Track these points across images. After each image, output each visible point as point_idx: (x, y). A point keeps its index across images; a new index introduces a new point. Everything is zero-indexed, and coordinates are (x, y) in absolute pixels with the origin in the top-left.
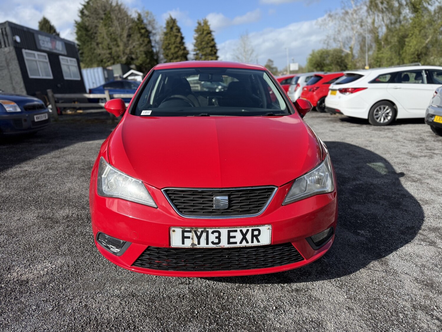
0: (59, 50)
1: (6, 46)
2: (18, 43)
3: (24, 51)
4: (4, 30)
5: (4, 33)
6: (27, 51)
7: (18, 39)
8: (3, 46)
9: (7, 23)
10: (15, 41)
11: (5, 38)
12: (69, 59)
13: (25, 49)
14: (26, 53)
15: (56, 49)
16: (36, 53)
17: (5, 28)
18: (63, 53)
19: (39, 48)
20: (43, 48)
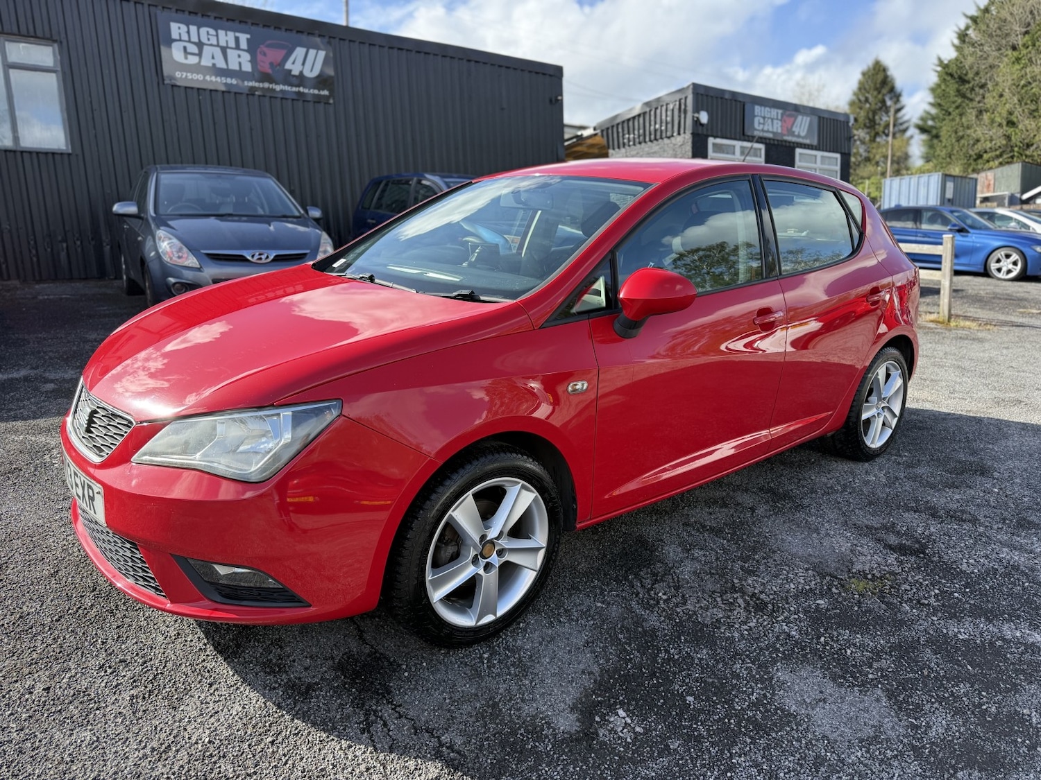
0: (799, 136)
1: (679, 134)
2: (702, 125)
3: (711, 140)
4: (683, 101)
5: (683, 107)
6: (719, 141)
7: (704, 117)
8: (675, 134)
9: (691, 87)
10: (697, 122)
11: (683, 116)
12: (819, 154)
13: (715, 137)
14: (714, 145)
15: (792, 134)
16: (738, 144)
17: (686, 98)
18: (807, 141)
19: (748, 133)
20: (757, 133)
